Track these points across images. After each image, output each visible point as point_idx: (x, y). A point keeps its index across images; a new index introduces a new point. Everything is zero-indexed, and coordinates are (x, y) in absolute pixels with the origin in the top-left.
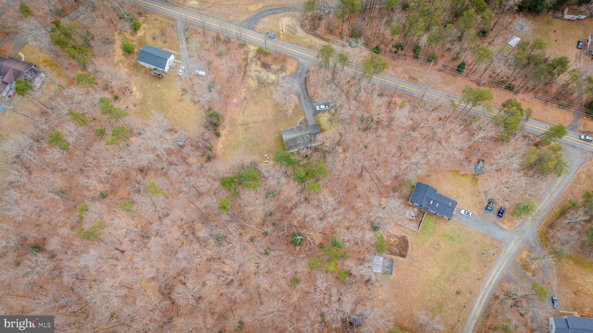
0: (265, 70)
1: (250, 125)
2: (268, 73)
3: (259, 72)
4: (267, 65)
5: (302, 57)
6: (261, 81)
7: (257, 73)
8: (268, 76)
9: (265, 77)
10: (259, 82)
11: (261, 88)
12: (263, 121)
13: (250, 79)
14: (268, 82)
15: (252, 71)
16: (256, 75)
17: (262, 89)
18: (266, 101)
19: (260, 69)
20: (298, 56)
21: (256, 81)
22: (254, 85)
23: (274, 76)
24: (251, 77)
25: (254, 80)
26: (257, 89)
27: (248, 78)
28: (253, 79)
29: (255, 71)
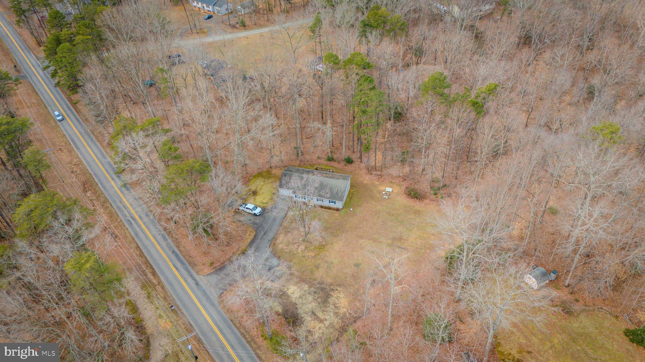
0: (300, 311)
1: (390, 242)
2: (299, 302)
3: (313, 313)
4: (286, 318)
5: (208, 298)
6: (321, 294)
7: (320, 315)
8: (300, 297)
9: (310, 298)
10: (328, 296)
11: (331, 284)
12: (362, 237)
13: (342, 310)
14: (310, 287)
15: (327, 323)
16: (323, 311)
17: (330, 281)
18: (336, 261)
19: (308, 318)
20: (213, 304)
21: (331, 300)
22: (342, 295)
23: (290, 292)
24: (336, 314)
25: (334, 305)
26: (339, 285)
27: (345, 314)
28: (336, 307)
29: (321, 321)
